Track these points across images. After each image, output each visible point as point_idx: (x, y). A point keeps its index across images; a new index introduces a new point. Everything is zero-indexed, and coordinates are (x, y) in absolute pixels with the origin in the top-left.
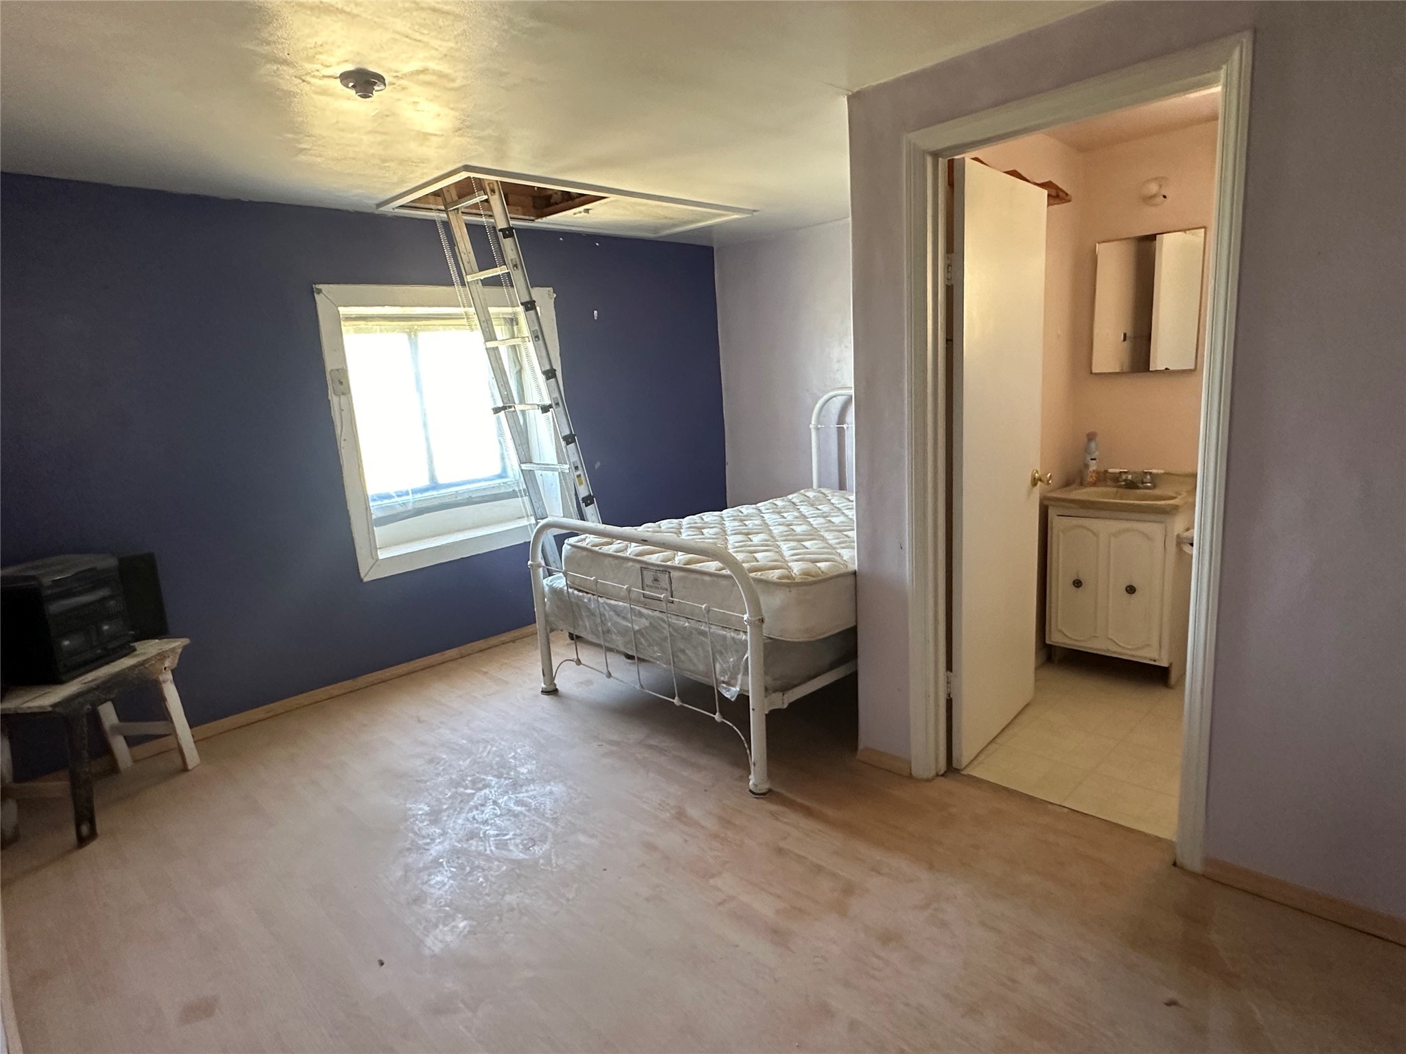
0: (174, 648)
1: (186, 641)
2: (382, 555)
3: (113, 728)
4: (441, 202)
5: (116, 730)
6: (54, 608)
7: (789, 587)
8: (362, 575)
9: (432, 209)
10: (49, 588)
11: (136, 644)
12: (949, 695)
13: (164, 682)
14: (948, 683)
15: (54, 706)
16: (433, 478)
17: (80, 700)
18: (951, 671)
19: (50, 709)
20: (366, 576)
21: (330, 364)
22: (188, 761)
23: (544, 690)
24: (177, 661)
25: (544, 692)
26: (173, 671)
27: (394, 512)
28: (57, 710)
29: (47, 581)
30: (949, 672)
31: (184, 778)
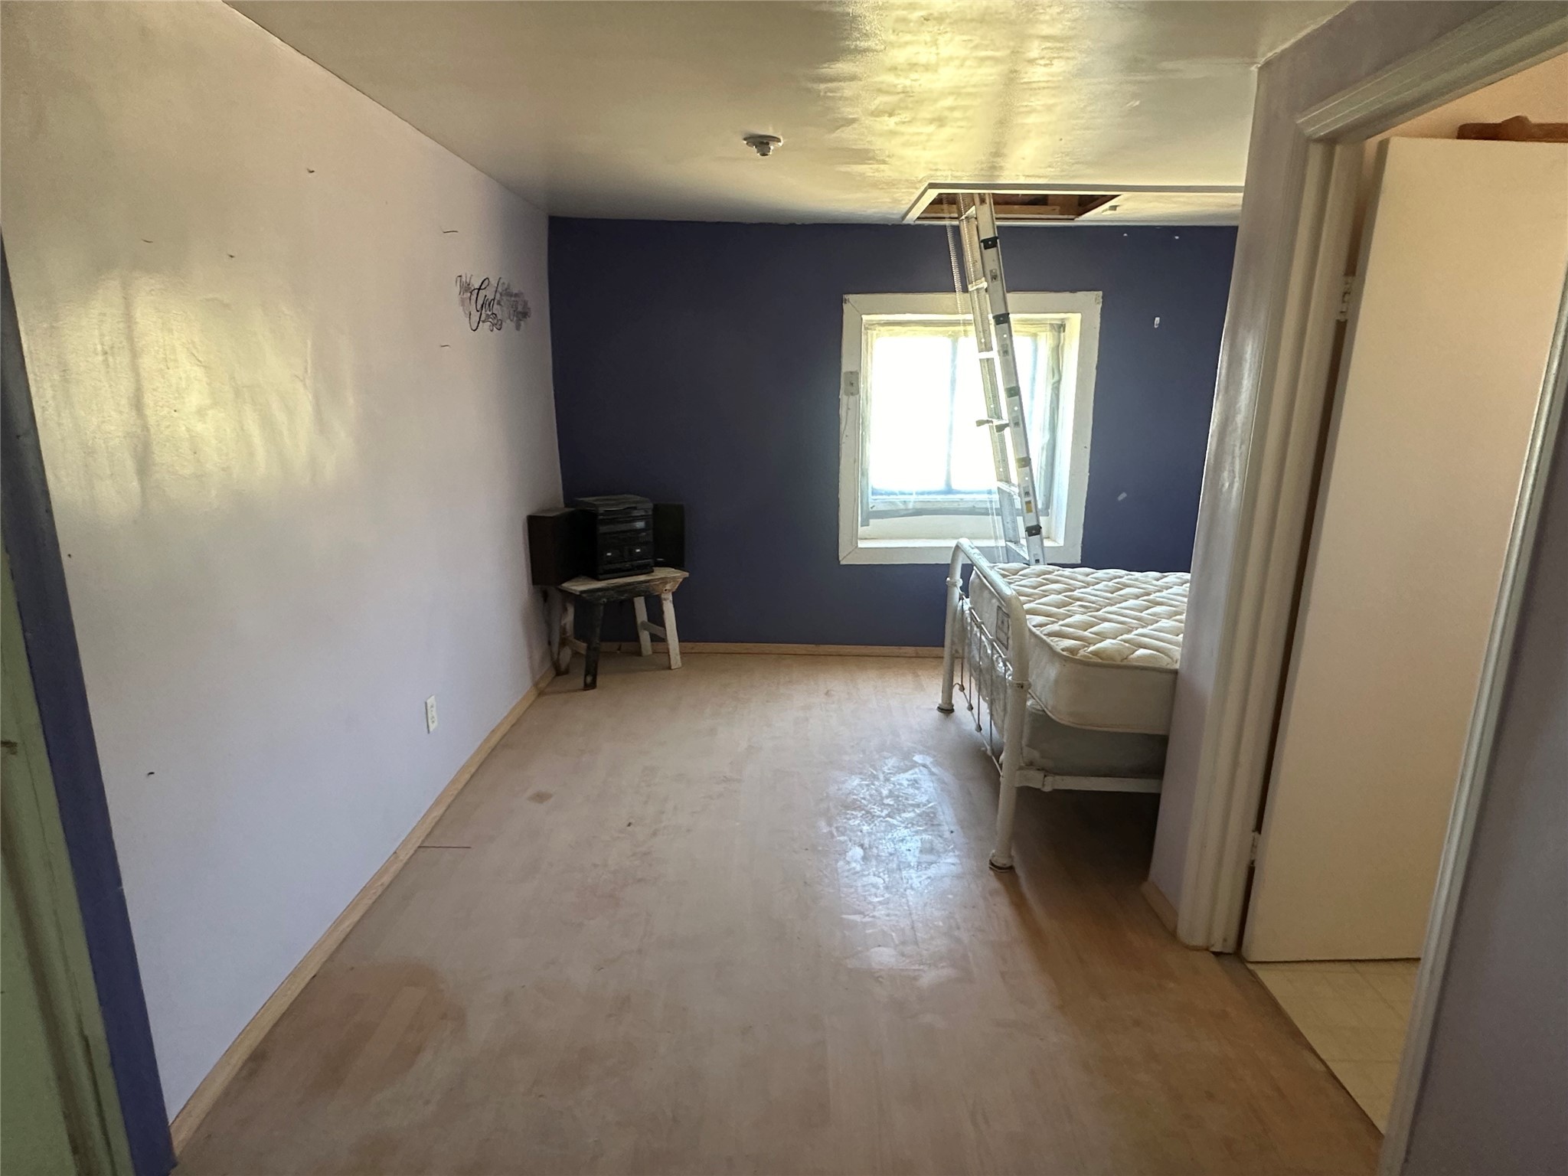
0: (674, 577)
1: (687, 574)
2: (861, 544)
3: (643, 623)
4: (956, 210)
5: (645, 626)
6: (603, 529)
7: (1065, 660)
8: (840, 559)
9: (944, 218)
10: (602, 514)
11: (654, 568)
12: (1253, 862)
13: (665, 600)
14: (1253, 845)
15: (582, 592)
16: (948, 484)
17: (600, 594)
18: (1260, 833)
19: (578, 593)
20: (843, 559)
21: (846, 366)
22: (672, 662)
23: (941, 707)
24: (676, 587)
25: (940, 709)
26: (673, 594)
27: (893, 508)
28: (584, 595)
29: (601, 510)
30: (1256, 833)
31: (668, 672)
